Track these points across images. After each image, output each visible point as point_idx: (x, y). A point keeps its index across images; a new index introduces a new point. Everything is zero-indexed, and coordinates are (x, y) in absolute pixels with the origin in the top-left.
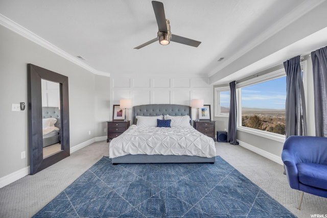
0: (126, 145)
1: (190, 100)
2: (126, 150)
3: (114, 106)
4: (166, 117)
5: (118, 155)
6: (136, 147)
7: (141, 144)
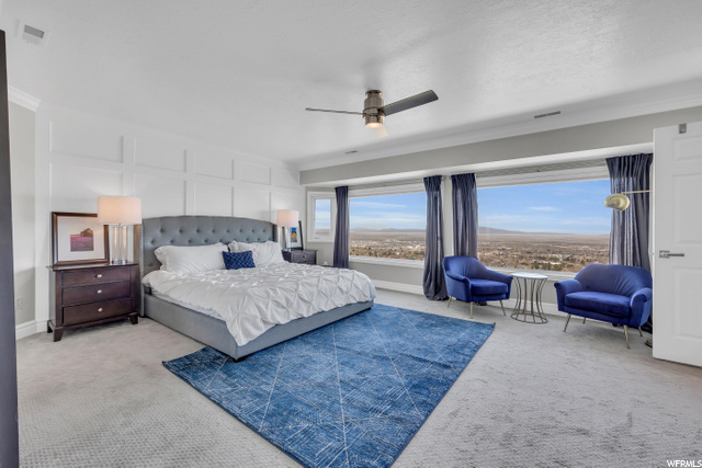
0: (267, 308)
1: (270, 211)
2: (270, 319)
3: (55, 215)
4: (240, 247)
5: (257, 333)
6: (283, 307)
7: (292, 299)
